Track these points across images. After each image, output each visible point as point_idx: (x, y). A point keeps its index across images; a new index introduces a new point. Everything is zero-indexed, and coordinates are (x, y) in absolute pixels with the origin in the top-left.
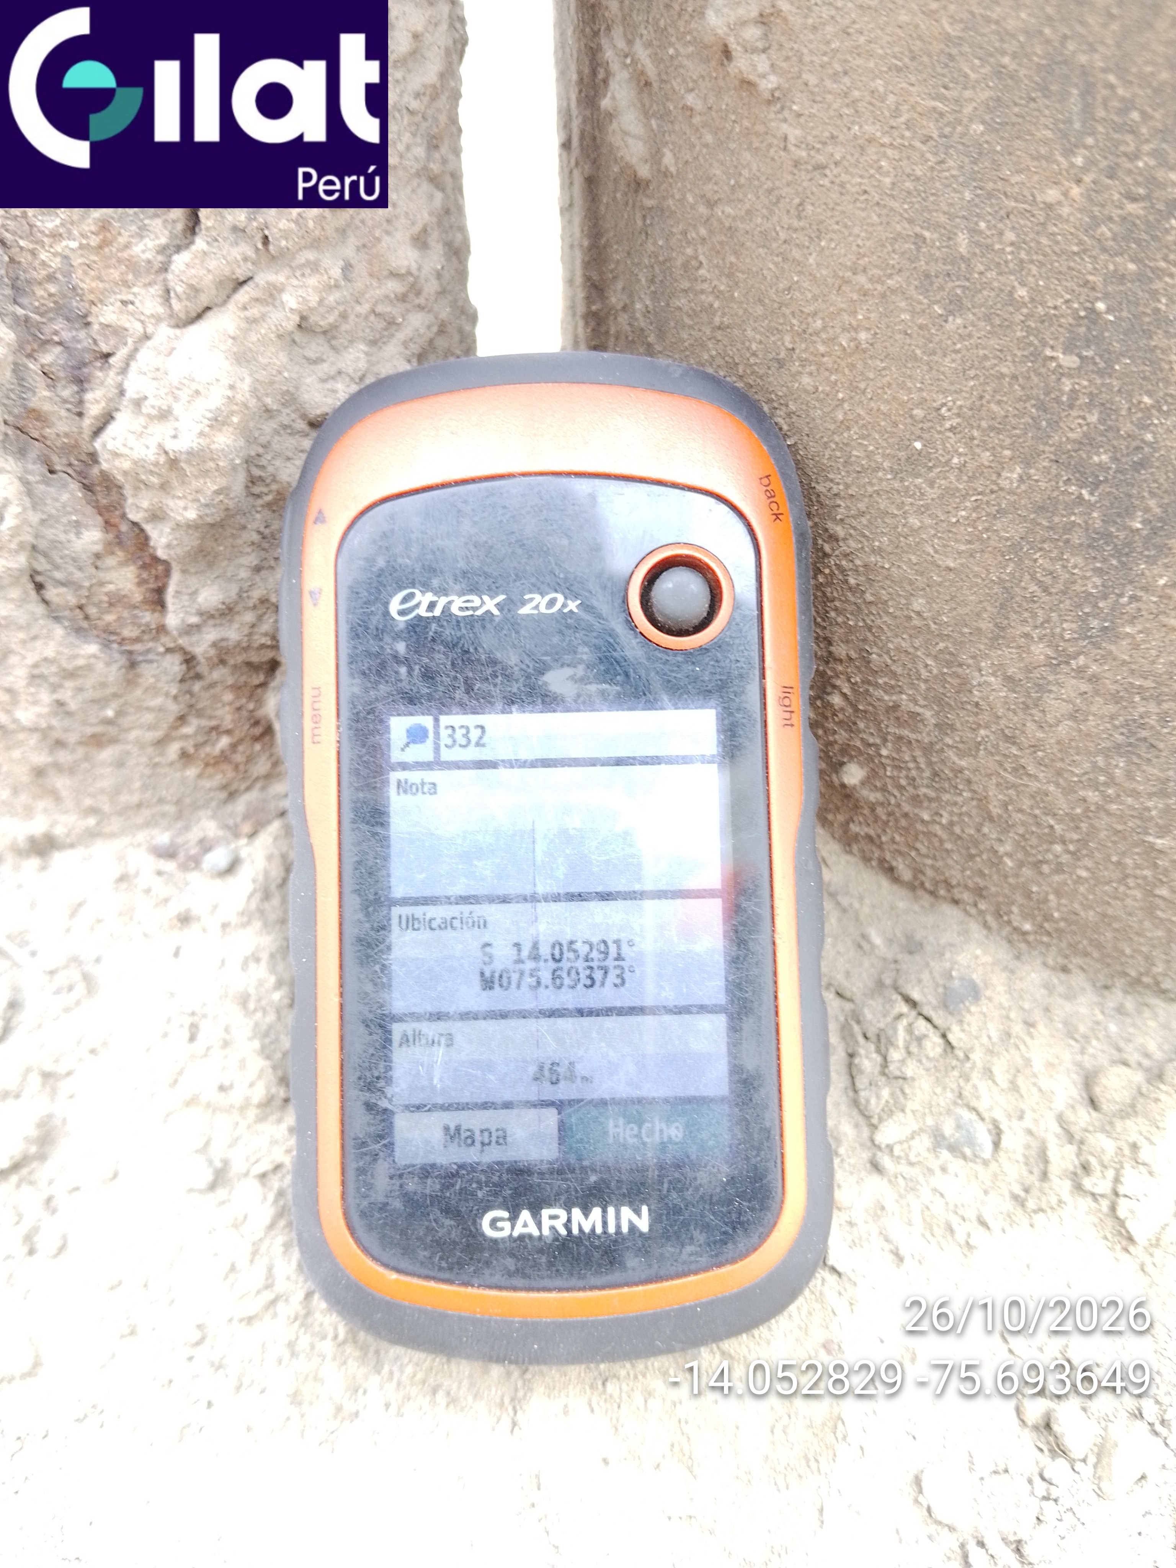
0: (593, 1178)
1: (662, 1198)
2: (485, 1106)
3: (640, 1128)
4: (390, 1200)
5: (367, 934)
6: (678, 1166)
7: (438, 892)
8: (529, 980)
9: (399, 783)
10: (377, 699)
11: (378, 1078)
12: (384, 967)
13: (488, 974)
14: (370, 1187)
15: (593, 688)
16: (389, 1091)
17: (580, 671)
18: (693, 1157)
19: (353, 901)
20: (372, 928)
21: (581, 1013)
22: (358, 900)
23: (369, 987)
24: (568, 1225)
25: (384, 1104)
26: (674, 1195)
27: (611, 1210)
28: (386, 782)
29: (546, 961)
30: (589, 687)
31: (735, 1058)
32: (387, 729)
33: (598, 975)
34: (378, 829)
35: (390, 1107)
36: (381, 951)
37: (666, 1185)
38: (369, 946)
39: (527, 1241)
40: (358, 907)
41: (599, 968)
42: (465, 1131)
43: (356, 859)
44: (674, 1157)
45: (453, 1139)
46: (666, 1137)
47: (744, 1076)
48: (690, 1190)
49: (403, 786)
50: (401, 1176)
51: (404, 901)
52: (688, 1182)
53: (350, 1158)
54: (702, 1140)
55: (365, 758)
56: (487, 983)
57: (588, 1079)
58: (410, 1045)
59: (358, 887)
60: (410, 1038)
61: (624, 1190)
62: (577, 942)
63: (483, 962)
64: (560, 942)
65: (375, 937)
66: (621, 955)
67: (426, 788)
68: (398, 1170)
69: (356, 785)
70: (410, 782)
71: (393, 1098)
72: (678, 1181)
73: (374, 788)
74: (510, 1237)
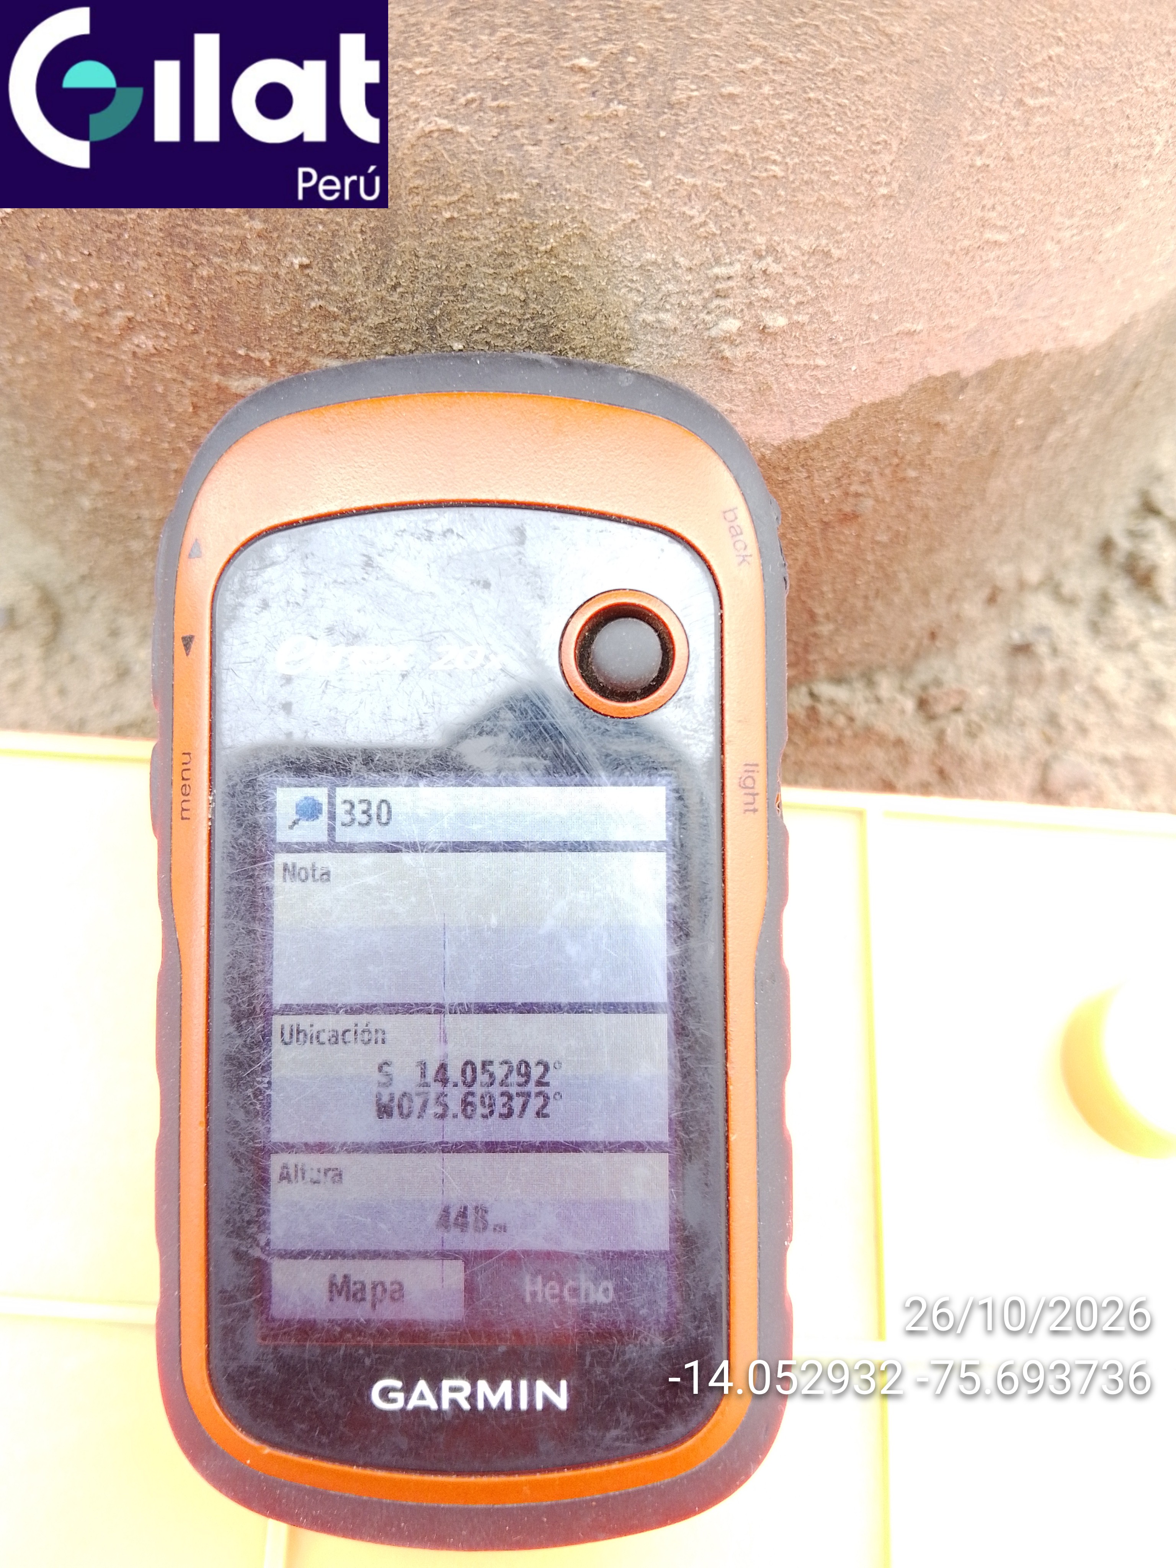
0: (502, 1348)
1: (584, 1374)
2: (376, 1255)
3: (562, 1291)
4: (263, 1364)
5: (240, 1052)
6: (604, 1334)
7: (325, 1001)
8: (433, 1109)
9: (285, 869)
10: (257, 770)
11: (249, 1222)
12: (258, 1093)
13: (385, 1099)
14: (238, 1348)
15: (517, 761)
16: (262, 1239)
17: (502, 739)
18: (623, 1327)
19: (223, 1011)
20: (245, 1045)
21: (491, 1147)
22: (228, 1011)
23: (240, 1116)
24: (472, 1398)
25: (256, 1253)
26: (598, 1370)
27: (523, 1384)
28: (267, 871)
29: (456, 1085)
30: (512, 760)
31: (676, 1211)
32: (270, 806)
33: (517, 1103)
34: (257, 927)
35: (263, 1257)
36: (257, 1073)
37: (588, 1359)
38: (240, 1065)
39: (423, 1417)
40: (228, 1019)
41: (518, 1094)
42: (355, 1283)
43: (228, 960)
44: (598, 1326)
45: (340, 1294)
46: (591, 1301)
47: (686, 1233)
48: (617, 1365)
49: (289, 871)
50: (275, 1337)
51: (287, 1009)
52: (615, 1356)
53: (215, 1313)
54: (633, 1307)
55: (240, 841)
56: (384, 1111)
57: (502, 1228)
58: (290, 1181)
59: (230, 995)
60: (292, 1172)
61: (539, 1363)
62: (491, 1063)
63: (380, 1084)
64: (472, 1064)
65: (247, 1054)
66: (545, 1080)
67: (318, 874)
68: (272, 1329)
69: (230, 872)
70: (298, 866)
71: (268, 1244)
72: (603, 1354)
73: (251, 877)
74: (403, 1410)
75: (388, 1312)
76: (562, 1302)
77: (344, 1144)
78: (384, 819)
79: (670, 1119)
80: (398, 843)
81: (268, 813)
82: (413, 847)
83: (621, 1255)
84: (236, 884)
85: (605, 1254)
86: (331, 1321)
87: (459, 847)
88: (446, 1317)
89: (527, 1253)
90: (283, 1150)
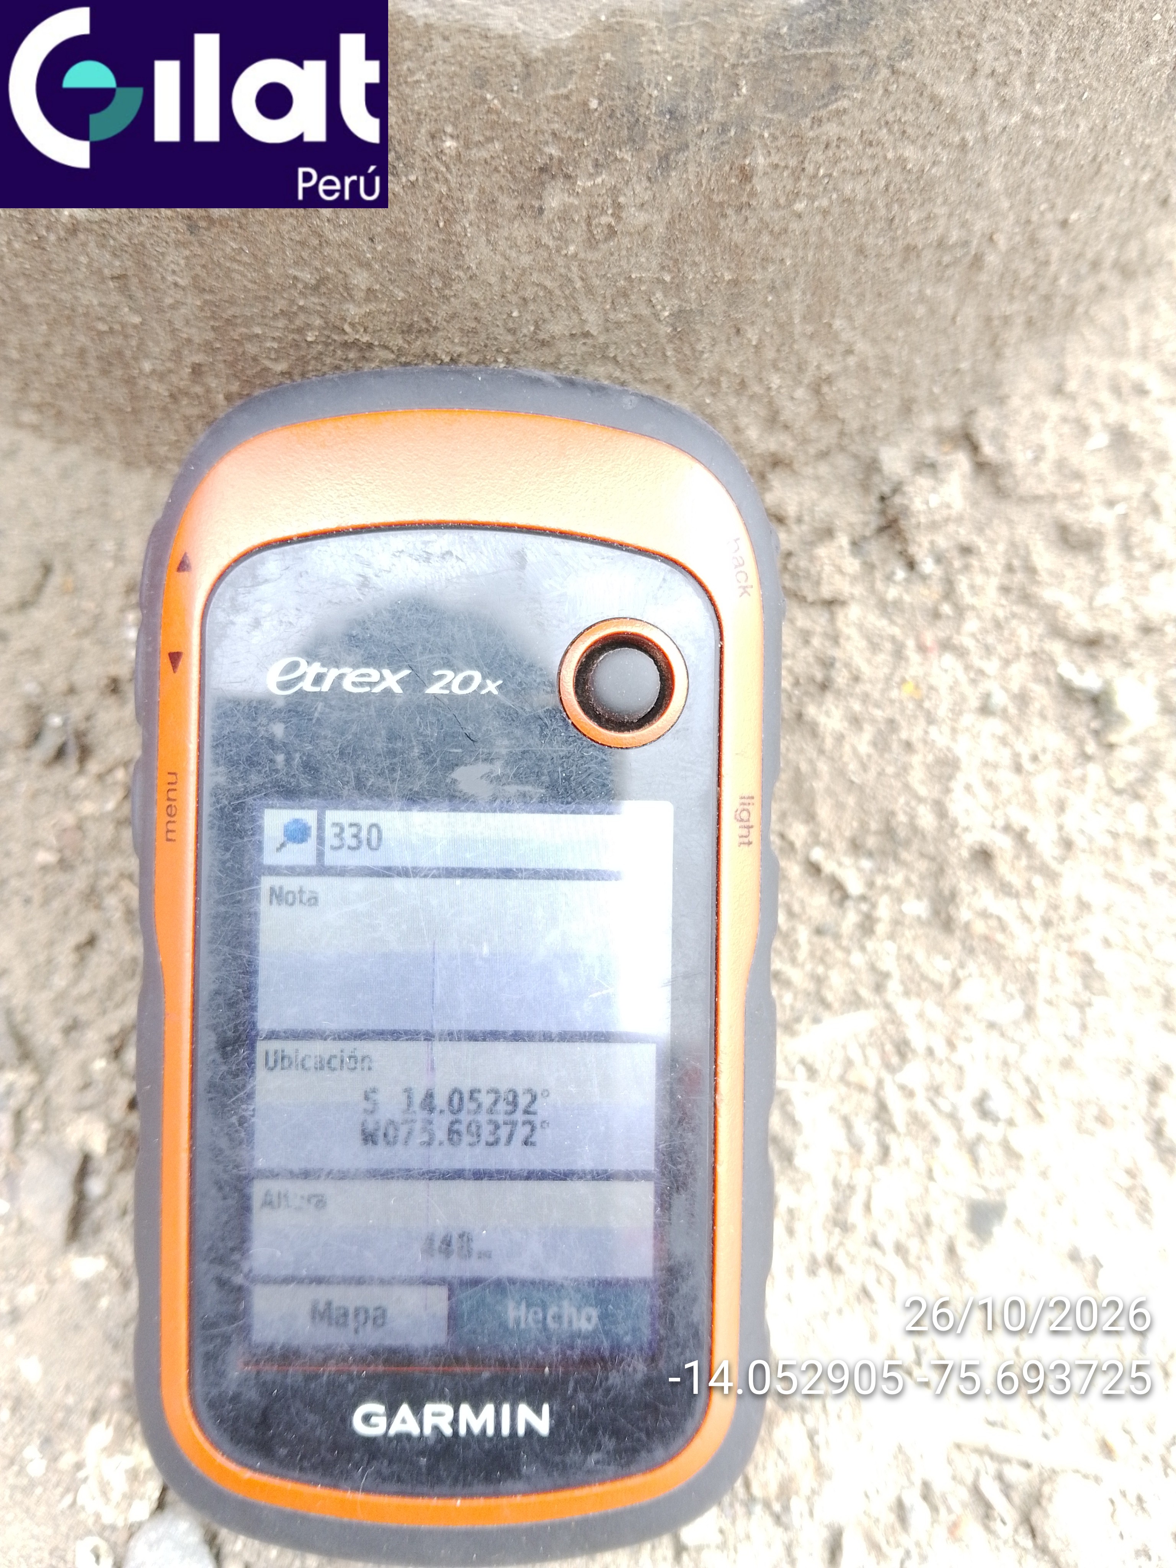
0: (486, 1375)
1: (567, 1400)
2: (360, 1281)
3: (545, 1318)
4: (244, 1390)
5: (223, 1078)
6: (586, 1362)
7: (313, 1026)
8: (419, 1137)
9: (272, 893)
10: (247, 793)
11: (233, 1250)
12: (242, 1121)
13: (370, 1127)
14: (221, 1374)
15: (512, 789)
16: (245, 1267)
17: (498, 768)
18: (607, 1354)
19: (209, 1040)
20: (230, 1072)
21: (479, 1175)
22: (213, 1038)
23: (223, 1143)
24: (455, 1422)
25: (239, 1280)
26: (581, 1396)
27: (506, 1408)
28: (254, 895)
29: (441, 1112)
30: (507, 788)
31: (662, 1240)
32: (258, 830)
33: (504, 1132)
34: (243, 952)
35: (246, 1284)
36: (242, 1101)
37: (571, 1385)
38: (225, 1094)
39: (405, 1441)
40: (213, 1045)
41: (505, 1123)
42: (339, 1308)
43: (213, 987)
44: (583, 1353)
45: (322, 1318)
46: (575, 1326)
47: (671, 1263)
48: (600, 1391)
49: (277, 895)
50: (257, 1363)
51: (273, 1035)
52: (597, 1382)
53: (198, 1341)
54: (617, 1334)
55: (228, 864)
56: (369, 1138)
57: (485, 1255)
58: (273, 1208)
59: (215, 1022)
60: (275, 1199)
61: (522, 1389)
62: (479, 1091)
63: (365, 1111)
64: (461, 1093)
65: (233, 1082)
66: (531, 1109)
67: (305, 898)
68: (255, 1355)
69: (217, 896)
70: (285, 890)
71: (250, 1271)
72: (587, 1380)
73: (239, 902)
74: (386, 1434)
75: (372, 1338)
76: (545, 1328)
77: (329, 1173)
78: (374, 843)
79: (657, 1149)
80: (389, 869)
81: (257, 837)
82: (405, 873)
83: (607, 1284)
84: (222, 909)
85: (591, 1283)
86: (314, 1348)
87: (450, 873)
88: (430, 1344)
89: (512, 1281)
90: (267, 1177)
